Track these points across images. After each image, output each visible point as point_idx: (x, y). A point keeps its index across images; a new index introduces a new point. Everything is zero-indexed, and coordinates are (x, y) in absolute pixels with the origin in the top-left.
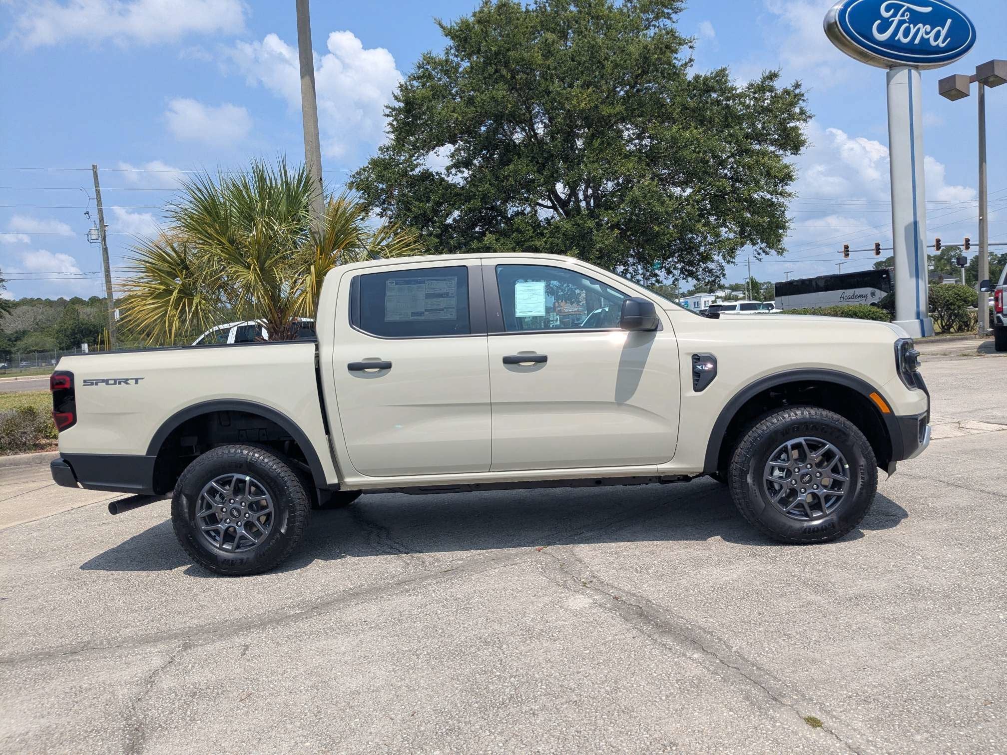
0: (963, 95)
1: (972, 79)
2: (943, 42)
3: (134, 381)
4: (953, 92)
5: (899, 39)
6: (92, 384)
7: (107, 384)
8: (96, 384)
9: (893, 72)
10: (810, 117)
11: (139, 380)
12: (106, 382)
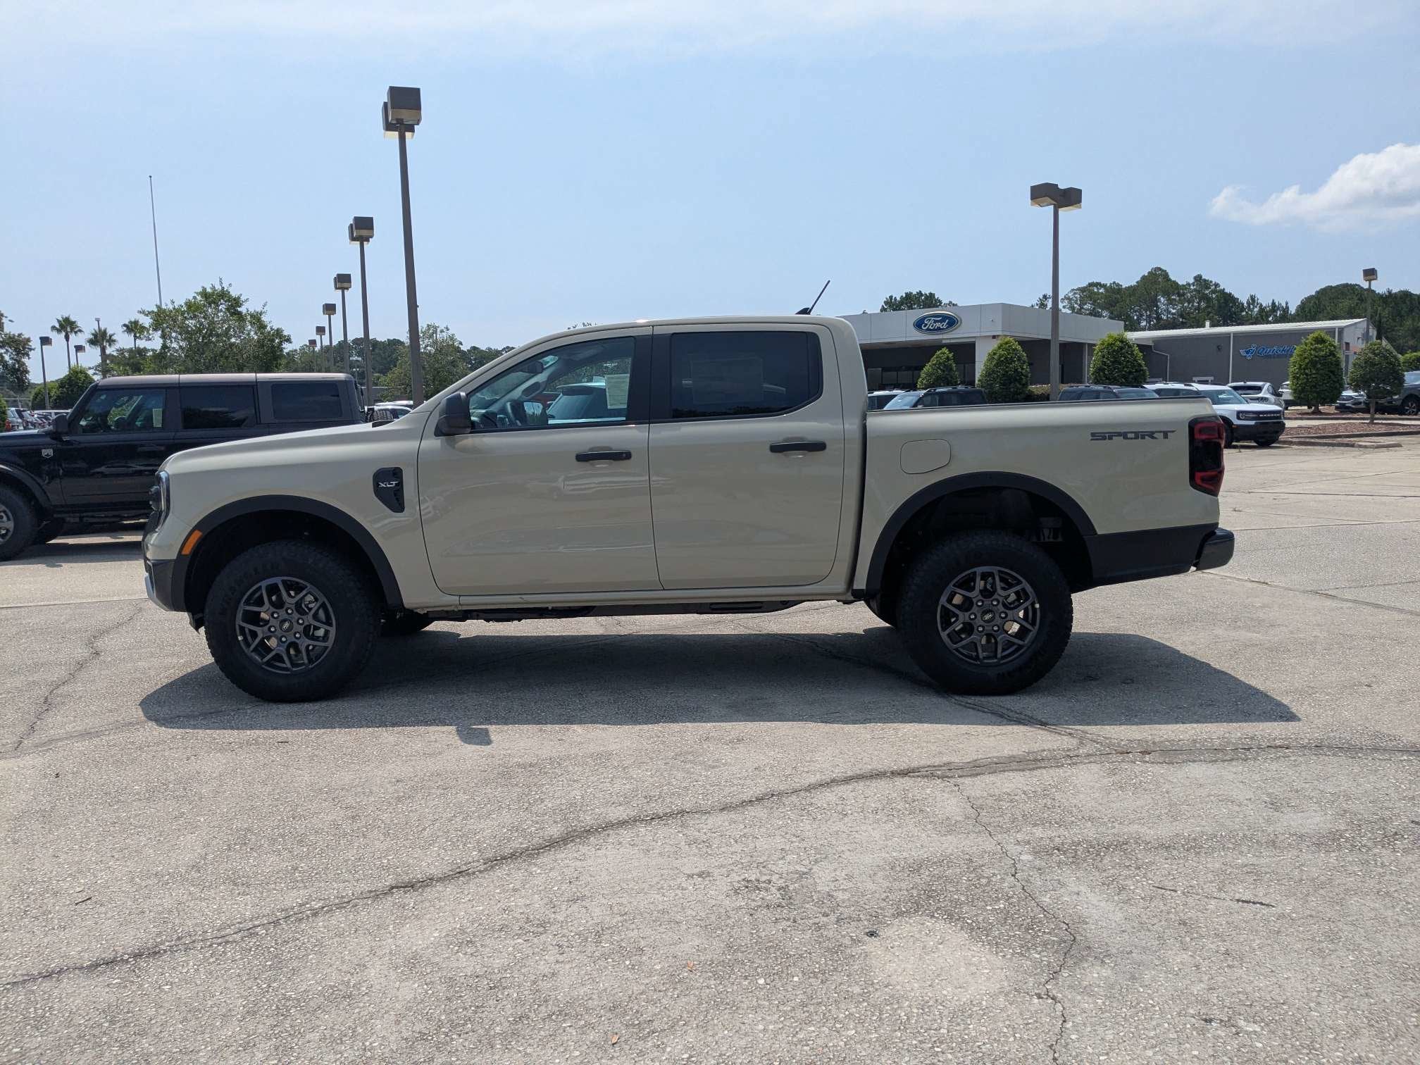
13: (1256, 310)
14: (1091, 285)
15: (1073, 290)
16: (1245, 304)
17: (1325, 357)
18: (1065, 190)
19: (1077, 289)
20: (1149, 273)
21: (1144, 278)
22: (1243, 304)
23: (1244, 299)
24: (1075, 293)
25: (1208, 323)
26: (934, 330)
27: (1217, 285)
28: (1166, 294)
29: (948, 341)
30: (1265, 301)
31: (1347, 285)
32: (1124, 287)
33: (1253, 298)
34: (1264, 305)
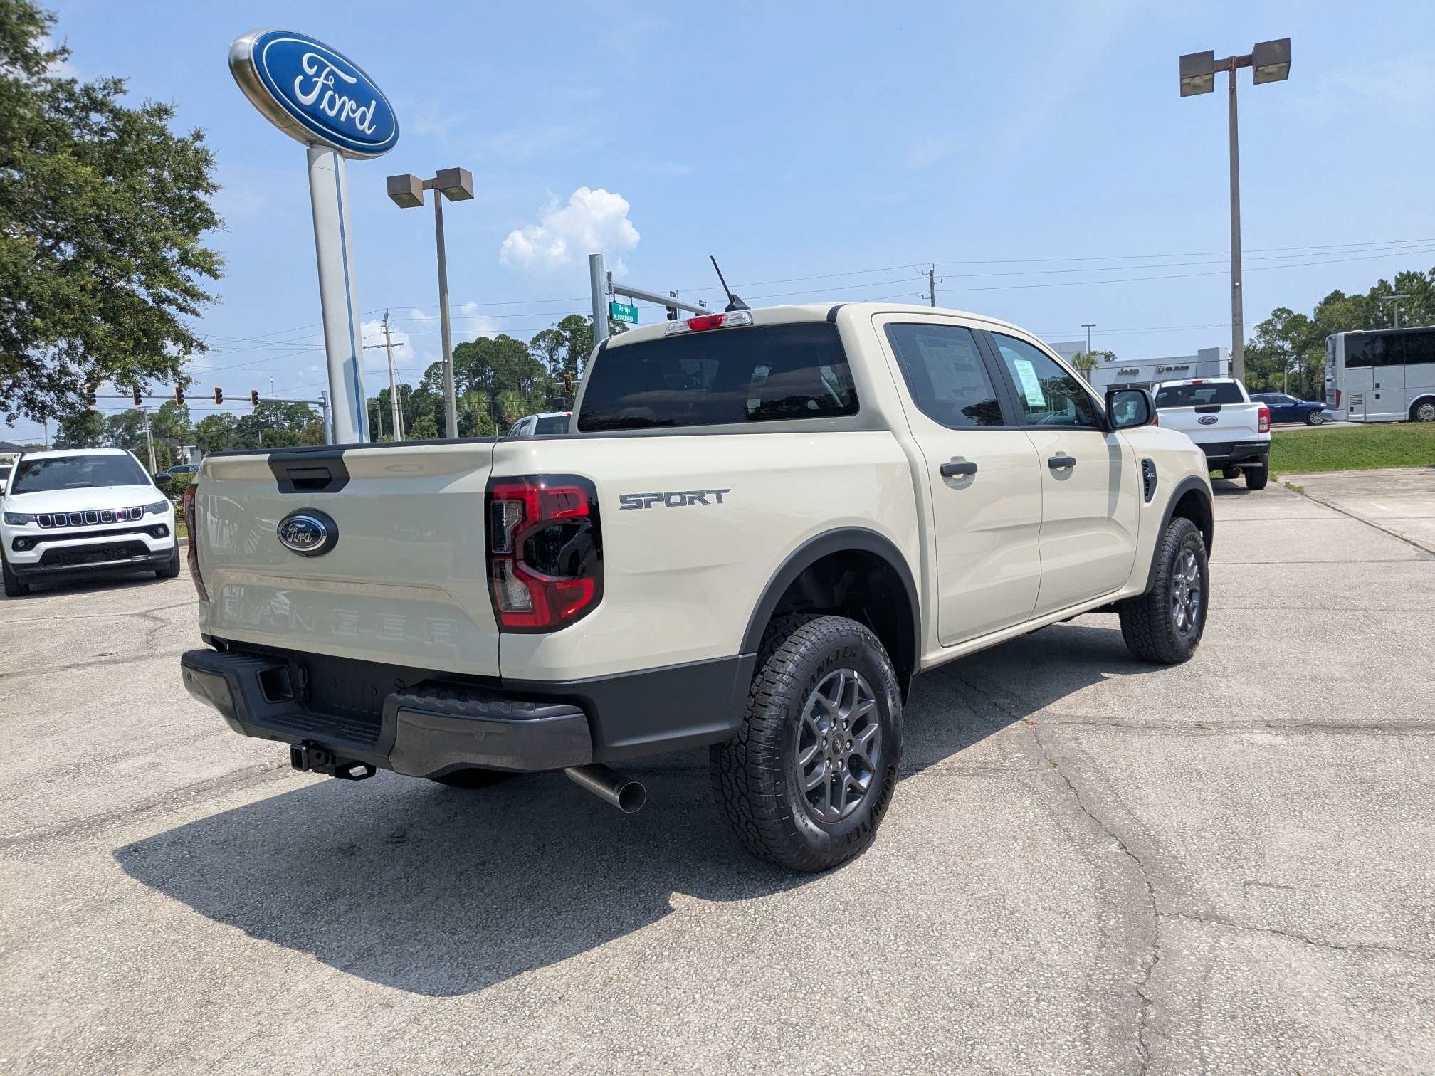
0: (416, 202)
1: (427, 185)
2: (369, 129)
3: (714, 495)
4: (406, 197)
5: (324, 109)
6: (639, 506)
7: (669, 504)
8: (648, 505)
9: (315, 151)
10: (215, 188)
11: (723, 495)
12: (666, 498)
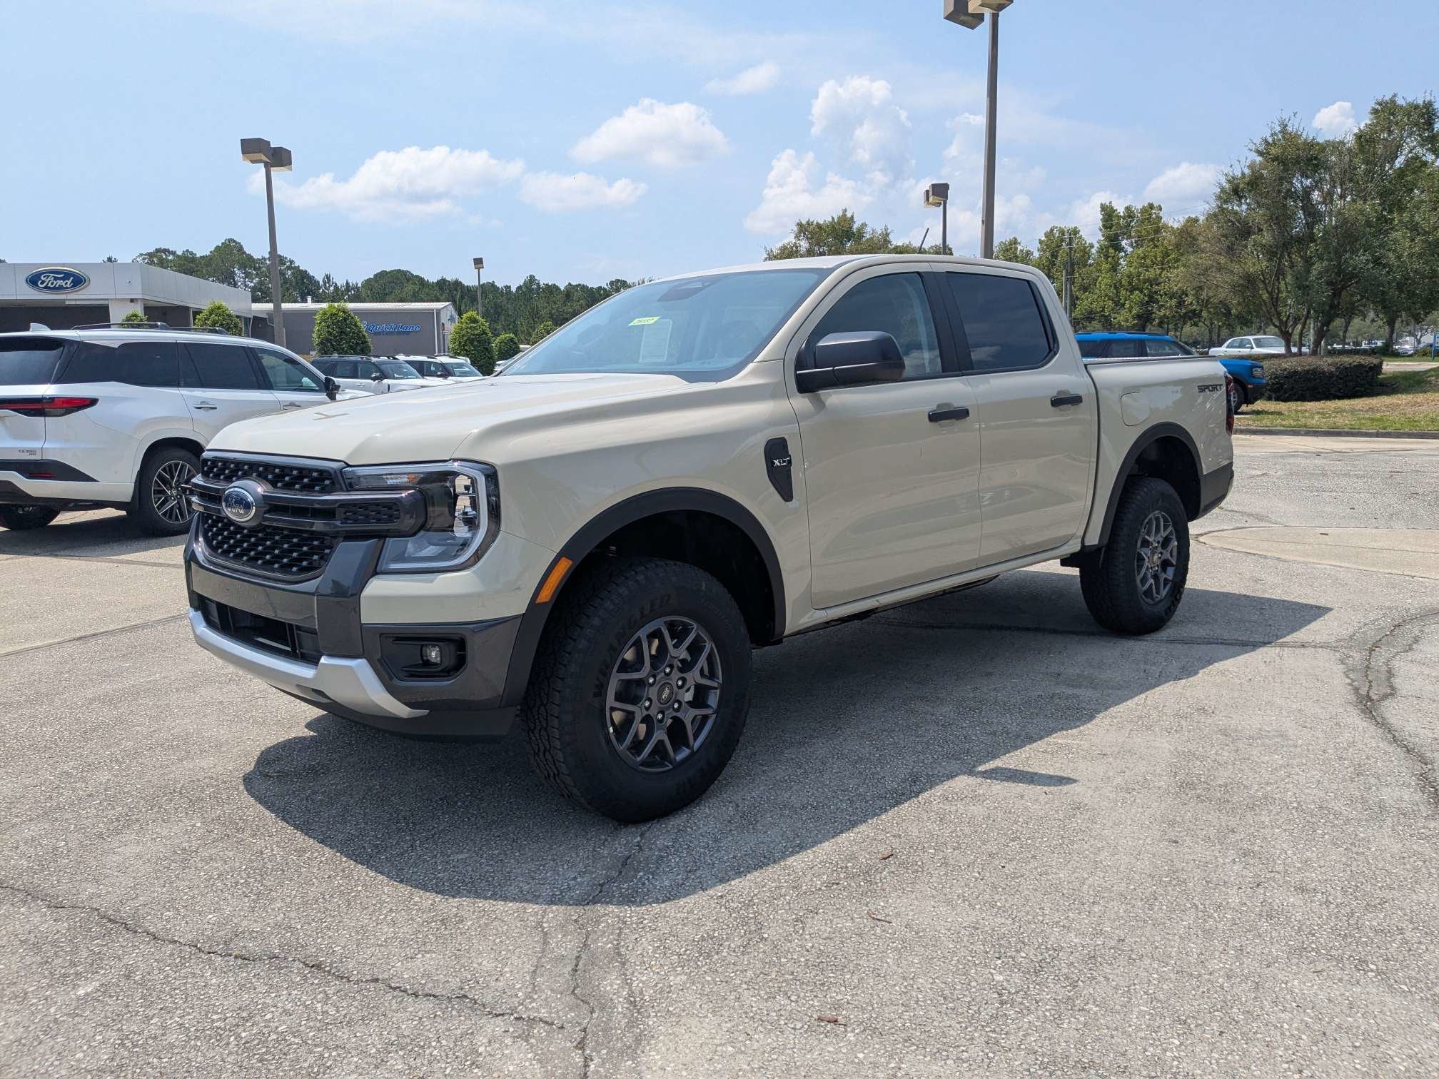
13: (332, 288)
14: (158, 251)
15: (141, 255)
16: (321, 283)
17: (479, 335)
18: (275, 149)
19: (146, 255)
20: (223, 243)
21: (217, 247)
22: (318, 282)
23: (320, 278)
24: (144, 259)
25: (309, 299)
26: (55, 288)
27: (291, 262)
28: (243, 267)
29: (73, 303)
30: (340, 282)
31: (399, 271)
32: (198, 256)
33: (328, 277)
34: (339, 285)
